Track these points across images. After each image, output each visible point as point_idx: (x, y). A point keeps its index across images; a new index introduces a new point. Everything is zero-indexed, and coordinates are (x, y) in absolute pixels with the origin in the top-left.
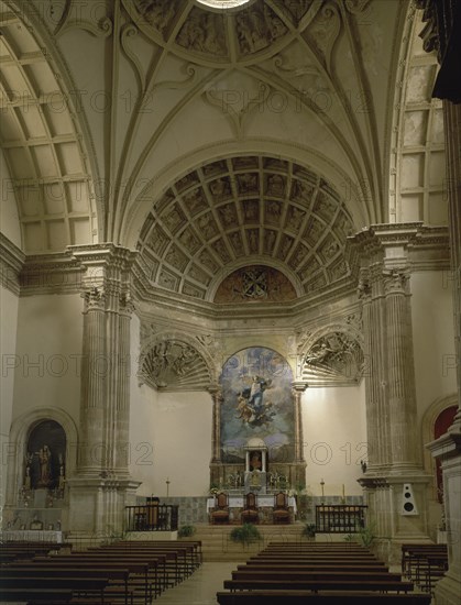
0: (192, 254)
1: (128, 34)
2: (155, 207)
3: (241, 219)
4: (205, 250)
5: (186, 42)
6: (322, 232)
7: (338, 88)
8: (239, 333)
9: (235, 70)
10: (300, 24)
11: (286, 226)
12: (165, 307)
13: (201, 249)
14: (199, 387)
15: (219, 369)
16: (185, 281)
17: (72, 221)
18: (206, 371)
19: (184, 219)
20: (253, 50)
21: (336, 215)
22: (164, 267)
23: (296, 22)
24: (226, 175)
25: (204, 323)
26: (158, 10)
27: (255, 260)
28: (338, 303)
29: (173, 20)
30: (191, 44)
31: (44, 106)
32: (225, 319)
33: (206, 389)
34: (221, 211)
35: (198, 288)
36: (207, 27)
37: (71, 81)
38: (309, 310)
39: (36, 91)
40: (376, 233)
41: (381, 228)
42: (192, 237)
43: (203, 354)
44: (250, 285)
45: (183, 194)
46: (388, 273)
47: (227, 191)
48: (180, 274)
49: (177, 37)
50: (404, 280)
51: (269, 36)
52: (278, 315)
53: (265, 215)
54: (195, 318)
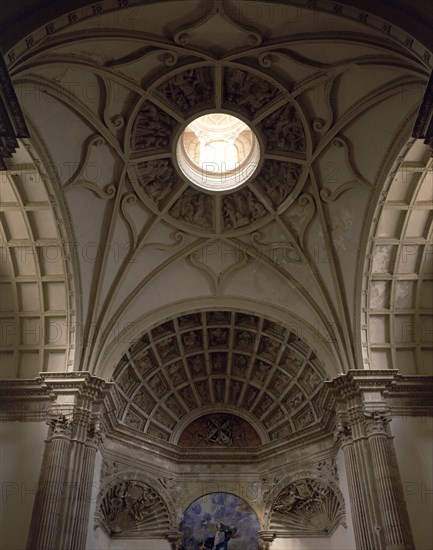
0: (160, 398)
1: (128, 201)
2: (130, 350)
3: (209, 370)
4: (172, 395)
5: (178, 214)
6: (287, 385)
7: (310, 260)
8: (203, 477)
9: (218, 240)
10: (279, 208)
11: (251, 378)
12: (129, 446)
13: (168, 394)
14: (158, 535)
15: (180, 515)
16: (151, 423)
17: (47, 353)
18: (167, 516)
19: (155, 365)
20: (235, 226)
21: (302, 369)
22: (131, 407)
23: (275, 207)
24: (200, 328)
25: (167, 465)
26: (157, 186)
27: (219, 408)
28: (307, 450)
29: (168, 197)
30: (182, 217)
31: (39, 249)
32: (188, 463)
33: (166, 536)
34: (190, 360)
35: (163, 430)
36: (196, 204)
37: (71, 228)
38: (275, 457)
39: (34, 235)
40: (355, 378)
41: (359, 373)
42: (160, 382)
43: (164, 497)
44: (214, 431)
45: (158, 341)
46: (369, 415)
47: (199, 343)
48: (146, 416)
49: (171, 209)
50: (385, 422)
51: (250, 216)
52: (242, 461)
53: (232, 368)
54: (158, 460)
